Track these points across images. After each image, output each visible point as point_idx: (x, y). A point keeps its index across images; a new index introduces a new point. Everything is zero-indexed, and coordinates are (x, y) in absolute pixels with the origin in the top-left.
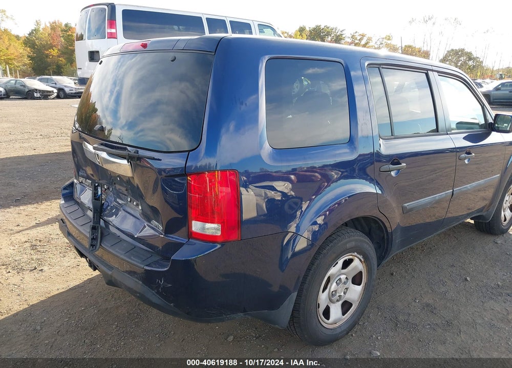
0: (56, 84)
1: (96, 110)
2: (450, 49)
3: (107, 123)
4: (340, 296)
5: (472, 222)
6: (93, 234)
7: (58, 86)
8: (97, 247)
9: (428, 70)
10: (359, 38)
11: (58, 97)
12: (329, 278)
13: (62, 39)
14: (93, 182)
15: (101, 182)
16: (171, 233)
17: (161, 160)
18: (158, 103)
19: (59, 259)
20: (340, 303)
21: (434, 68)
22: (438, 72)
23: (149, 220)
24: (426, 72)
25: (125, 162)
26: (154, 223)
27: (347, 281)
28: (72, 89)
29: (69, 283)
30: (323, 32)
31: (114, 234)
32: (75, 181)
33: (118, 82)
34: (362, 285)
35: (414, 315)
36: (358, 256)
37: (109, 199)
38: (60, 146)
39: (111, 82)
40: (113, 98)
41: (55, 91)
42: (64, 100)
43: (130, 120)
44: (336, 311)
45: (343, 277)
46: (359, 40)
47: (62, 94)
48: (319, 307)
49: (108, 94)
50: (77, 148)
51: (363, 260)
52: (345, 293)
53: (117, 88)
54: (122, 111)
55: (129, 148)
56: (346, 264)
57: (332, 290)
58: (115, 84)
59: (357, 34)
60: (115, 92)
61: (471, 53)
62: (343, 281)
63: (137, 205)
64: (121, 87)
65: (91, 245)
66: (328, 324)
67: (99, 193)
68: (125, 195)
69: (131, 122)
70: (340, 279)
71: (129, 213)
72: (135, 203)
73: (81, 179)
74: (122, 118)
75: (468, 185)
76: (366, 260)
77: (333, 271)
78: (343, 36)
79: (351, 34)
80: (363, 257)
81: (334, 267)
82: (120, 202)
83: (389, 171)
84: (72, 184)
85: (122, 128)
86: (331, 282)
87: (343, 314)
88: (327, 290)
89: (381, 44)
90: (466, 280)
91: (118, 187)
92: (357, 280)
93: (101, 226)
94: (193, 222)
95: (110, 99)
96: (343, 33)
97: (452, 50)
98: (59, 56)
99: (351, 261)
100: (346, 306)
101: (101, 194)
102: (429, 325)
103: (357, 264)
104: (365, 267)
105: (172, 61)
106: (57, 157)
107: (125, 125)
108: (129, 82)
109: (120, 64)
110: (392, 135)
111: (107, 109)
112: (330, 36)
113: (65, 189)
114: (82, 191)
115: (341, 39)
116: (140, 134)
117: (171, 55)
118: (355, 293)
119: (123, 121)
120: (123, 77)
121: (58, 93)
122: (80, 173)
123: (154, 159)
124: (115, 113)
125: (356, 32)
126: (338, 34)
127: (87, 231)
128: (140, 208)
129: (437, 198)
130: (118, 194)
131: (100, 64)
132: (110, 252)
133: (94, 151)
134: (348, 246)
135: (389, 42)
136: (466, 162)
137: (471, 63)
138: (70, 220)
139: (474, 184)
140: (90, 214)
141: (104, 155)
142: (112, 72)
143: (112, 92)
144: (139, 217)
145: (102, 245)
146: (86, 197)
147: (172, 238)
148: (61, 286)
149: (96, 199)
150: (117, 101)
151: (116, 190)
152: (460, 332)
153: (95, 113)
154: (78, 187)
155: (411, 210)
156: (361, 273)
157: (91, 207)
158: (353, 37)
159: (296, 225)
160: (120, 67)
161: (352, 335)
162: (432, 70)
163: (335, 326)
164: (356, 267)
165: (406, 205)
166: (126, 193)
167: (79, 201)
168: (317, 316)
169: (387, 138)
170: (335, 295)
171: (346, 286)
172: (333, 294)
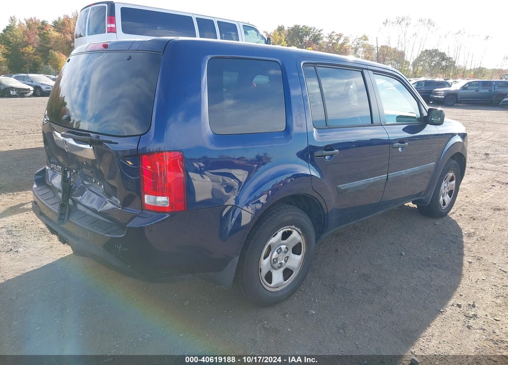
0: (32, 81)
1: (66, 104)
2: (424, 50)
3: (76, 116)
4: (281, 263)
5: (415, 206)
6: (61, 210)
7: (34, 84)
8: (65, 221)
9: (363, 69)
10: (336, 38)
11: (35, 95)
12: (270, 246)
13: (37, 36)
14: (63, 167)
15: (69, 167)
16: (127, 206)
17: (117, 143)
18: (121, 97)
19: (33, 242)
20: (282, 269)
21: (369, 67)
22: (373, 71)
23: (109, 196)
24: (361, 70)
25: (88, 147)
26: (114, 198)
27: (288, 251)
28: (49, 87)
29: (42, 262)
30: (301, 32)
31: (80, 211)
32: (47, 167)
33: (86, 77)
34: (301, 255)
35: (350, 283)
36: (296, 228)
37: (77, 181)
38: (36, 142)
39: (79, 77)
40: (81, 92)
41: (32, 89)
42: (41, 98)
43: (96, 113)
44: (277, 277)
45: (283, 247)
46: (337, 40)
47: (39, 92)
48: (261, 272)
49: (77, 89)
50: (48, 137)
51: (301, 233)
52: (286, 261)
53: (85, 83)
54: (90, 105)
55: (91, 134)
56: (286, 235)
57: (273, 257)
58: (83, 79)
59: (334, 34)
60: (83, 87)
61: (444, 54)
62: (283, 250)
63: (100, 185)
64: (89, 83)
65: (60, 219)
66: (270, 287)
67: (68, 176)
68: (91, 177)
69: (97, 115)
70: (280, 248)
71: (94, 192)
72: (98, 183)
73: (52, 166)
74: (89, 111)
75: (403, 171)
76: (304, 232)
77: (273, 240)
78: (322, 36)
79: (328, 34)
80: (301, 230)
81: (274, 237)
82: (86, 183)
83: (322, 156)
84: (45, 170)
85: (90, 120)
86: (272, 250)
87: (285, 280)
88: (268, 258)
89: (358, 44)
90: (402, 254)
91: (84, 170)
92: (296, 250)
93: (69, 204)
94: (146, 196)
95: (78, 93)
96: (321, 32)
97: (426, 51)
98: (34, 54)
99: (290, 233)
100: (287, 273)
101: (70, 177)
102: (361, 290)
103: (296, 236)
104: (303, 239)
105: (128, 60)
106: (33, 153)
107: (92, 118)
108: (96, 77)
109: (88, 62)
110: (326, 125)
111: (75, 103)
112: (309, 35)
113: (38, 174)
114: (53, 176)
115: (319, 39)
116: (104, 124)
117: (127, 55)
118: (295, 261)
119: (90, 114)
120: (91, 73)
121: (34, 91)
122: (51, 160)
123: (111, 142)
124: (83, 106)
125: (333, 32)
126: (316, 34)
127: (56, 209)
128: (103, 187)
129: (372, 181)
130: (85, 177)
131: (68, 62)
132: (77, 225)
133: (62, 138)
134: (286, 219)
135: (365, 42)
136: (400, 149)
137: (444, 63)
138: (42, 200)
139: (409, 170)
140: (60, 195)
141: (71, 141)
142: (81, 68)
143: (80, 87)
144: (102, 195)
145: (70, 219)
146: (57, 181)
147: (128, 210)
148: (35, 264)
149: (65, 182)
150: (85, 95)
151: (83, 173)
152: (387, 295)
153: (65, 106)
154: (50, 173)
155: (345, 190)
156: (300, 244)
157: (61, 189)
158: (330, 36)
159: (234, 197)
160: (88, 64)
161: (294, 299)
162: (367, 69)
163: (277, 289)
164: (295, 239)
165: (340, 186)
166: (91, 175)
167: (51, 185)
168: (260, 279)
169: (320, 127)
170: (277, 262)
171: (286, 255)
172: (274, 261)
